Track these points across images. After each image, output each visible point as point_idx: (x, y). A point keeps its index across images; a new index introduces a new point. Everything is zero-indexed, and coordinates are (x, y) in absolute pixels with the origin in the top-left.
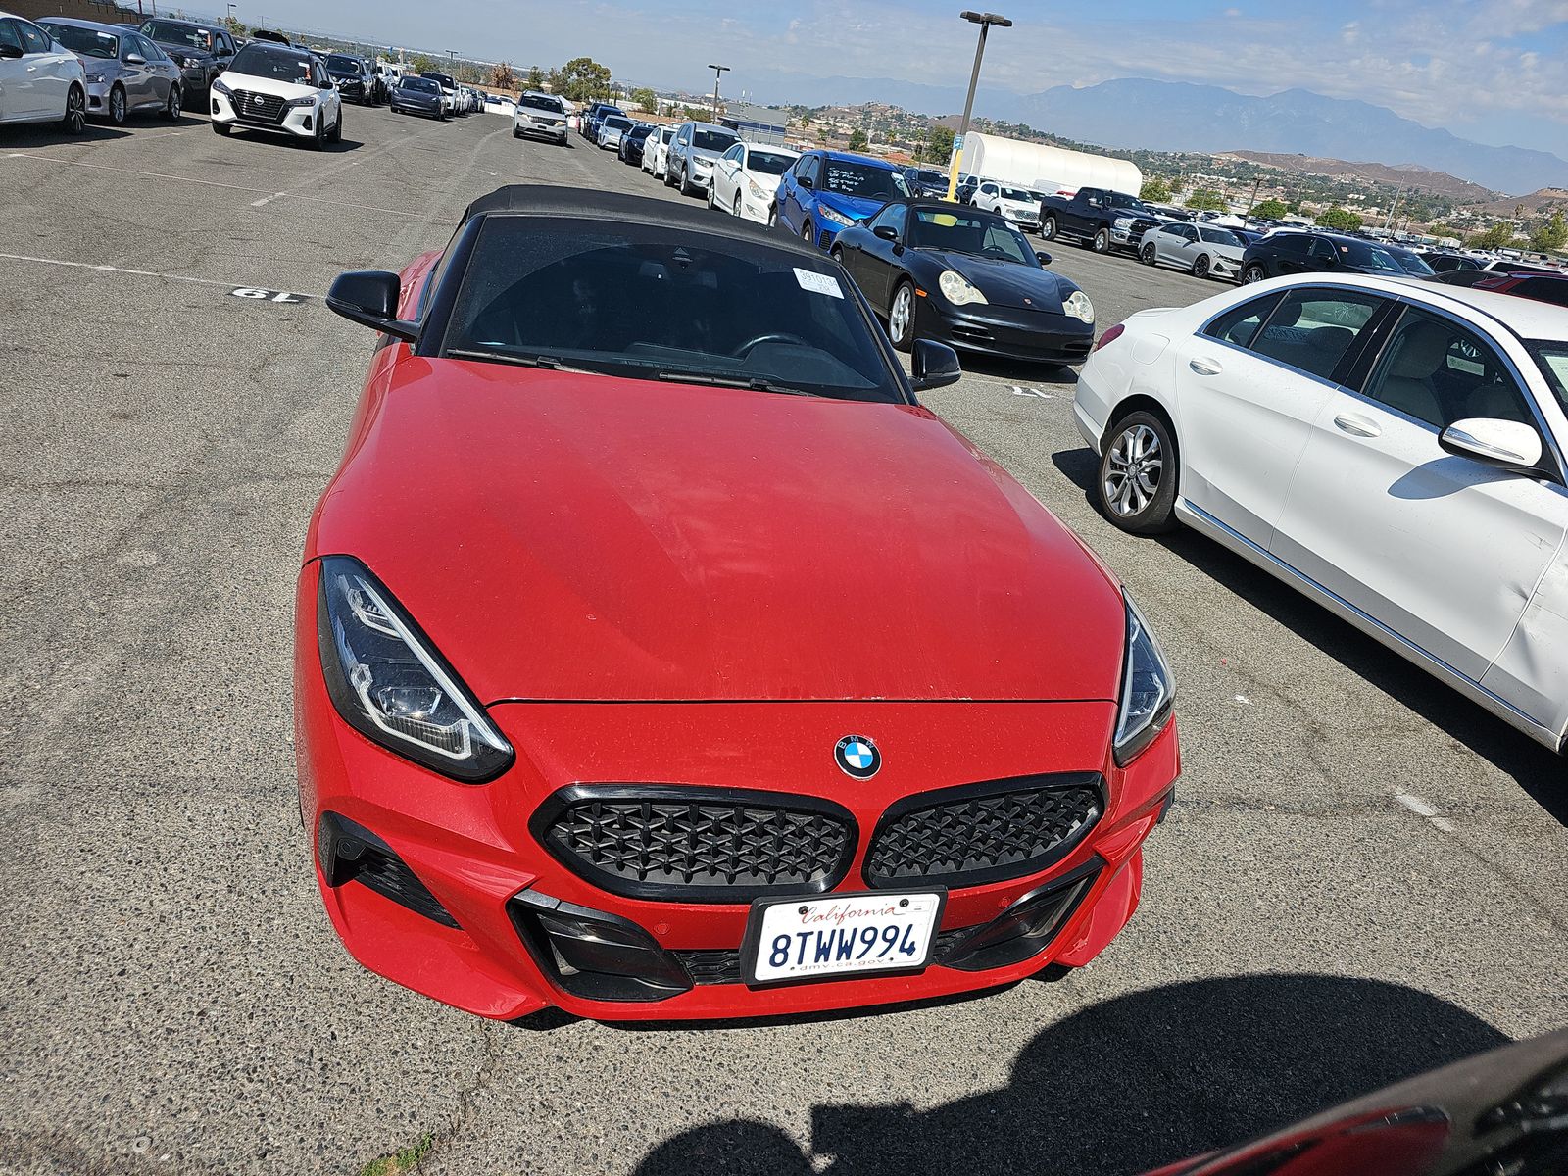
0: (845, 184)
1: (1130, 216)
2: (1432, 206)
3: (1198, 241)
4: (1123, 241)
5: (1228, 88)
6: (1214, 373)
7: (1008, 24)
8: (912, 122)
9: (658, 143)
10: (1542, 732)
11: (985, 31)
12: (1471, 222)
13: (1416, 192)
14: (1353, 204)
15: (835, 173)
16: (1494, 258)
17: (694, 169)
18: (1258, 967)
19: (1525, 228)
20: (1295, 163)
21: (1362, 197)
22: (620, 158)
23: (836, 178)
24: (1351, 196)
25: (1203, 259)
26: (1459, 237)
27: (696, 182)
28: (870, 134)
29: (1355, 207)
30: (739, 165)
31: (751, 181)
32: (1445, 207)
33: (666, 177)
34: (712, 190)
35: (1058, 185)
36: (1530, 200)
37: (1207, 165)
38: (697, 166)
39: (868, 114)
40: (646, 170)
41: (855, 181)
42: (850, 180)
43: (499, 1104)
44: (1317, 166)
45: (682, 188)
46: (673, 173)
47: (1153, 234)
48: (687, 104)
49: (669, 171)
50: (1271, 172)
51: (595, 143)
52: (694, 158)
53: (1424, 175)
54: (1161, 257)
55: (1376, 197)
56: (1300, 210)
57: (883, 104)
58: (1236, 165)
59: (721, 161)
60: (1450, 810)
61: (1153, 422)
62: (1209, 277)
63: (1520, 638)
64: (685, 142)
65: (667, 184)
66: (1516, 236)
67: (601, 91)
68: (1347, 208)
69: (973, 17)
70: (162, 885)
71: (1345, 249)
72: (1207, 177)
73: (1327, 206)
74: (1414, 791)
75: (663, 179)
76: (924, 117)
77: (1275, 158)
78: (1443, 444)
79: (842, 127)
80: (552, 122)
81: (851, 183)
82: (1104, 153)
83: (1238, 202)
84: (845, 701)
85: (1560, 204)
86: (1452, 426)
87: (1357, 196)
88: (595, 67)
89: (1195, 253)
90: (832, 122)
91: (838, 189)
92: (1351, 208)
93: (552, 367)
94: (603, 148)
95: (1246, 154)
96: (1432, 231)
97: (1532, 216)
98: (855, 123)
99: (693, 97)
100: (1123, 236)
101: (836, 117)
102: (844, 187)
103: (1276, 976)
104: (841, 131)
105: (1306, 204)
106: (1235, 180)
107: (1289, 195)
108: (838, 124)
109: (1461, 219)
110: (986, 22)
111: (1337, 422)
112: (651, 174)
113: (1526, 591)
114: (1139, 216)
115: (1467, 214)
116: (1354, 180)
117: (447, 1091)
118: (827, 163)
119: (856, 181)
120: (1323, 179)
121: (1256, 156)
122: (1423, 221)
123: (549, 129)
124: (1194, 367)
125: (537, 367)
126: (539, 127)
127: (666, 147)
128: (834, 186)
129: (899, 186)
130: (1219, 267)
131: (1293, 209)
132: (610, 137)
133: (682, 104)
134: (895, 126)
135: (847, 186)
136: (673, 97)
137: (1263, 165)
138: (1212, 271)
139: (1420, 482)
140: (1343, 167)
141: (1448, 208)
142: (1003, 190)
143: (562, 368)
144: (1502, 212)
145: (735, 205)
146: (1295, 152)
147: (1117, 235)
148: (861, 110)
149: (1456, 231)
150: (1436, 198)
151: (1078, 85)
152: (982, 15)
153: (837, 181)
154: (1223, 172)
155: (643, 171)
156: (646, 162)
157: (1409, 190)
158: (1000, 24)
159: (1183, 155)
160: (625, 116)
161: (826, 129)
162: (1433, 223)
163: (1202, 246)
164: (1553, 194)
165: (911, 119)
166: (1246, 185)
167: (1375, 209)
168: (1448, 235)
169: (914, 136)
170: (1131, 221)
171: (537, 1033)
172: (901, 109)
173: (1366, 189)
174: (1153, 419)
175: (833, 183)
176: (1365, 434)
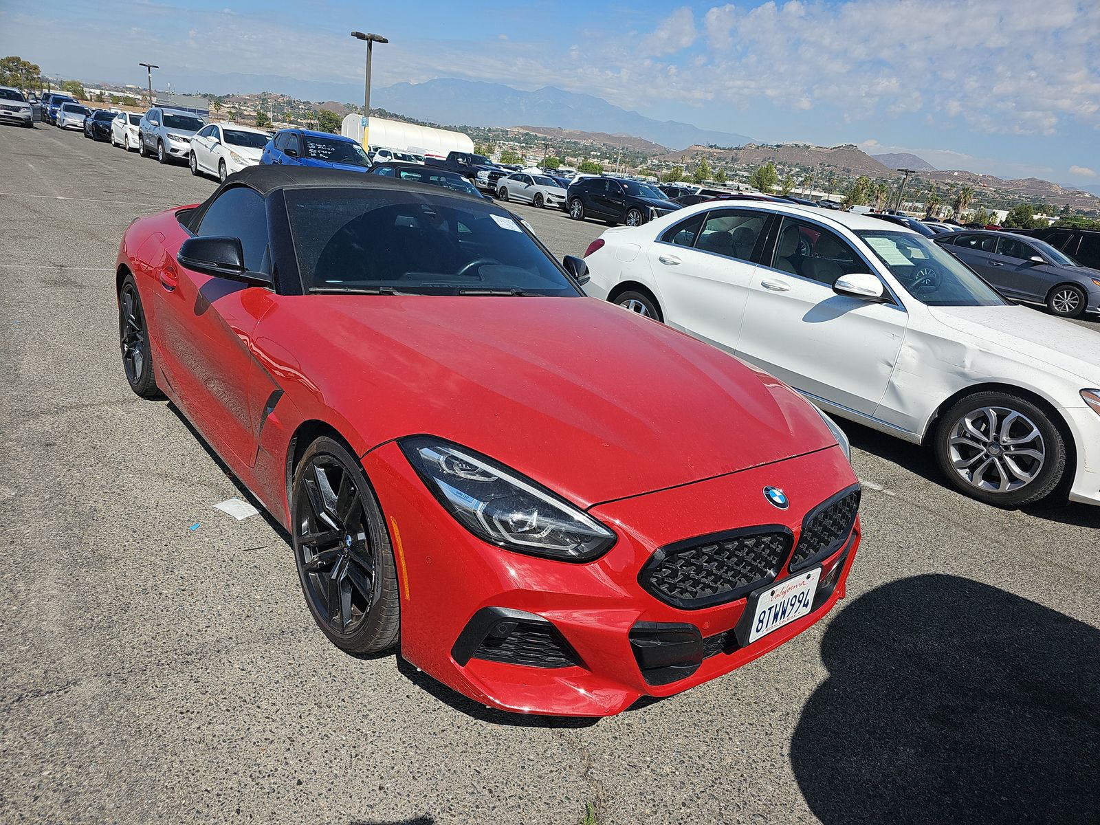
0: (321, 153)
1: (487, 170)
2: (638, 157)
3: (533, 184)
4: (485, 186)
5: (509, 86)
6: (676, 264)
7: (385, 41)
8: (300, 107)
9: (126, 124)
10: (911, 435)
11: (370, 45)
12: (659, 167)
13: (627, 149)
14: (594, 158)
15: (312, 145)
16: (701, 188)
17: (169, 144)
18: (878, 583)
19: (687, 169)
20: (557, 133)
21: (599, 154)
22: (87, 136)
23: (314, 149)
24: (592, 153)
25: (539, 196)
26: (656, 176)
27: (173, 154)
28: (270, 115)
29: (596, 160)
30: (218, 141)
31: (232, 152)
32: (644, 158)
33: (141, 151)
34: (193, 160)
35: (424, 150)
36: (688, 151)
37: (505, 135)
38: (172, 141)
39: (264, 101)
40: (117, 145)
41: (328, 151)
42: (325, 150)
43: (608, 774)
44: (570, 135)
45: (161, 158)
46: (146, 146)
47: (503, 181)
48: (112, 93)
49: (145, 146)
50: (545, 139)
51: (54, 124)
52: (169, 136)
53: (629, 139)
54: (512, 195)
55: (606, 153)
56: (566, 162)
57: (276, 93)
58: (523, 135)
59: (196, 136)
60: (886, 484)
61: (640, 297)
62: (544, 207)
63: (892, 388)
64: (157, 123)
65: (143, 156)
66: (684, 174)
67: (33, 83)
68: (591, 161)
69: (360, 36)
70: (267, 718)
71: (626, 186)
72: (507, 143)
73: (581, 159)
74: (865, 479)
75: (139, 153)
76: (309, 103)
77: (545, 131)
78: (835, 290)
79: (245, 110)
80: (17, 109)
81: (326, 152)
82: (439, 127)
83: (529, 158)
84: (751, 468)
85: (702, 154)
86: (839, 279)
87: (595, 153)
88: (24, 64)
89: (532, 192)
90: (237, 106)
91: (318, 157)
92: (594, 160)
93: (391, 294)
94: (64, 128)
95: (527, 128)
96: (640, 173)
97: (689, 161)
98: (255, 107)
99: (116, 87)
100: (484, 183)
101: (240, 103)
102: (321, 155)
103: (887, 584)
104: (245, 113)
105: (568, 159)
106: (524, 145)
107: (558, 153)
108: (242, 108)
109: (654, 165)
110: (371, 39)
111: (763, 284)
112: (124, 148)
113: (891, 363)
114: (492, 170)
115: (656, 162)
116: (592, 143)
117: (573, 778)
118: (304, 139)
119: (330, 151)
120: (574, 143)
121: (534, 129)
122: (634, 167)
123: (14, 114)
124: (662, 260)
125: (380, 294)
126: (5, 113)
127: (136, 128)
128: (314, 155)
129: (360, 154)
130: (549, 201)
131: (562, 162)
132: (69, 120)
133: (107, 93)
134: (287, 110)
135: (324, 154)
136: (97, 87)
137: (539, 135)
138: (545, 203)
139: (819, 313)
140: (585, 136)
141: (645, 159)
142: (395, 154)
143: (399, 294)
144: (673, 160)
145: (220, 171)
146: (556, 127)
147: (480, 182)
148: (259, 98)
149: (653, 172)
150: (638, 152)
151: (413, 82)
152: (366, 34)
153: (315, 151)
154: (516, 140)
155: (114, 146)
156: (116, 138)
157: (623, 149)
158: (380, 41)
159: (489, 129)
160: (78, 103)
161: (234, 111)
162: (639, 168)
163: (537, 188)
164: (697, 148)
165: (299, 105)
166: (531, 148)
167: (607, 161)
168: (650, 175)
169: (304, 116)
170: (488, 173)
171: (591, 728)
172: (289, 97)
173: (599, 149)
174: (640, 295)
175: (313, 152)
176: (781, 290)
